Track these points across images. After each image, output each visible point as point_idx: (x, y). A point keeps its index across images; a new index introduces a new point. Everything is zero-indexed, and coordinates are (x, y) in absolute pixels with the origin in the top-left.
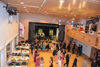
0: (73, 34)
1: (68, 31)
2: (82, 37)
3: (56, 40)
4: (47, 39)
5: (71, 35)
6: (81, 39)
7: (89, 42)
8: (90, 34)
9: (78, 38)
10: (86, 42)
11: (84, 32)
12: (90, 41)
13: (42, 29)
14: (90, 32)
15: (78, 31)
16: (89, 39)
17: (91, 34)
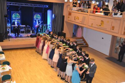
0: (80, 20)
1: (70, 14)
2: (99, 23)
3: (48, 33)
4: (31, 31)
5: (77, 21)
6: (96, 26)
7: (112, 31)
8: (114, 16)
9: (90, 24)
10: (106, 31)
11: (102, 14)
12: (113, 28)
13: (18, 13)
14: (113, 14)
15: (91, 13)
16: (113, 25)
17: (116, 16)
